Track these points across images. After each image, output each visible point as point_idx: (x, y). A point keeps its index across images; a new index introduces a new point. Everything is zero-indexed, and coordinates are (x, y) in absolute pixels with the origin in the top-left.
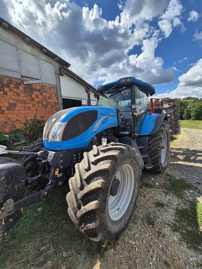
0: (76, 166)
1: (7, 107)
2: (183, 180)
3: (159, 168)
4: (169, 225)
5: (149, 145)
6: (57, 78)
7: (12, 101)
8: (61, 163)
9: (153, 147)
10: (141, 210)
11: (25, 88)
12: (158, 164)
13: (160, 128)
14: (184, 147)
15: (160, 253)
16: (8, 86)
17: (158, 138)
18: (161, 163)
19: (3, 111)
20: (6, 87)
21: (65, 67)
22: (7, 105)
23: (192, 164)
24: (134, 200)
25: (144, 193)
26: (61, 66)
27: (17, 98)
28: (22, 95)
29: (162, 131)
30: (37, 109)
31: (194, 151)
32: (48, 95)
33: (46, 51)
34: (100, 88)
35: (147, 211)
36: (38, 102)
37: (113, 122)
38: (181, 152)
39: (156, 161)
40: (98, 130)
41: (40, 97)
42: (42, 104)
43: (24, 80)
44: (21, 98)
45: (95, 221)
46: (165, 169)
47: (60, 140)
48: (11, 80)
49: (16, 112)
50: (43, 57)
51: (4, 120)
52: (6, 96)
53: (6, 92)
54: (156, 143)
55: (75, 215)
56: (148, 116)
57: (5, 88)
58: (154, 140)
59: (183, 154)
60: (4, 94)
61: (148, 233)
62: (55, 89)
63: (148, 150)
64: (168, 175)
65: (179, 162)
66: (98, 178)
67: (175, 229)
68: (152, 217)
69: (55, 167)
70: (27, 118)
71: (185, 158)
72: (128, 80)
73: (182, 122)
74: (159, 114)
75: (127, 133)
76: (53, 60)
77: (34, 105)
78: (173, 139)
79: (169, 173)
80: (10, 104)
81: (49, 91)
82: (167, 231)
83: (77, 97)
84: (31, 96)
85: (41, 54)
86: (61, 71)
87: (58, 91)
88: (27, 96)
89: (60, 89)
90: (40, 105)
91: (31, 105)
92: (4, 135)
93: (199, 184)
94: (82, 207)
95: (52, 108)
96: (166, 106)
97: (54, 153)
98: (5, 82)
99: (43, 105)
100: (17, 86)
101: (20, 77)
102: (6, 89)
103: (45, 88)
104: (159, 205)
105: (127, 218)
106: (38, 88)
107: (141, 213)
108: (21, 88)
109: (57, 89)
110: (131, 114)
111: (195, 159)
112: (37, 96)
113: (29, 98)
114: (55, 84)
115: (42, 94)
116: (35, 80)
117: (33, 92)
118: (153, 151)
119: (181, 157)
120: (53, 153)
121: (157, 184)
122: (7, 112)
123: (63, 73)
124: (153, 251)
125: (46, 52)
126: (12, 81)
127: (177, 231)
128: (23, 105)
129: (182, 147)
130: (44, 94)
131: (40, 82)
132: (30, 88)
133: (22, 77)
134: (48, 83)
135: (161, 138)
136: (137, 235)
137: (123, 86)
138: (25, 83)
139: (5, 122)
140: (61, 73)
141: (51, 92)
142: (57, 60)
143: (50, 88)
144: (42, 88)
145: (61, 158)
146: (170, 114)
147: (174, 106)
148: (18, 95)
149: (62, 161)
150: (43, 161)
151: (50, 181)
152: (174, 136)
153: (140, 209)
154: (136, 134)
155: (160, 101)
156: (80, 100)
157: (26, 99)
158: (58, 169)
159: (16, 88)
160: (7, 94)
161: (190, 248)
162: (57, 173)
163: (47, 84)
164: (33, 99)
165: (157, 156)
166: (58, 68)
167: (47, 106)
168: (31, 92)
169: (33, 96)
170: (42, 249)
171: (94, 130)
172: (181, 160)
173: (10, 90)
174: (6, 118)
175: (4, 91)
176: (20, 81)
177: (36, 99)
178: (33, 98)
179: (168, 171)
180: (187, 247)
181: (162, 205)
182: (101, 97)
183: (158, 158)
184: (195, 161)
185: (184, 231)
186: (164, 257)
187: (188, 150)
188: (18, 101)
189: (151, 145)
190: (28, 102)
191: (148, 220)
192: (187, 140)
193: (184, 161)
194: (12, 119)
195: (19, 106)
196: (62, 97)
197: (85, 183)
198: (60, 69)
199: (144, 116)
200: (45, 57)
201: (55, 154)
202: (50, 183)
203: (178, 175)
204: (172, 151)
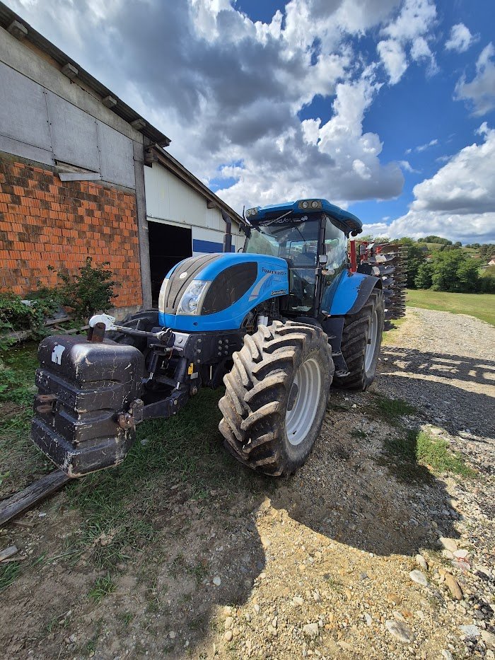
0: (235, 355)
1: (20, 234)
2: (400, 401)
3: (360, 378)
4: (372, 459)
5: (345, 334)
6: (138, 170)
7: (31, 221)
8: (198, 353)
9: (350, 339)
10: (327, 442)
11: (61, 191)
12: (358, 370)
13: (367, 302)
14: (410, 346)
15: (358, 488)
16: (22, 183)
17: (362, 320)
18: (364, 371)
19: (11, 243)
20: (18, 184)
21: (158, 147)
22: (19, 228)
23: (421, 376)
24: (318, 422)
25: (333, 419)
26: (148, 142)
27: (43, 214)
28: (55, 206)
29: (370, 308)
30: (88, 243)
31: (427, 354)
32: (115, 211)
33: (115, 102)
34: (254, 214)
35: (337, 443)
36: (92, 227)
37: (280, 286)
38: (404, 355)
39: (356, 365)
40: (256, 300)
41: (97, 214)
42: (101, 232)
43: (61, 171)
44: (52, 215)
45: (272, 430)
46: (370, 382)
47: (199, 314)
48: (29, 168)
49: (40, 247)
50: (108, 116)
51: (14, 264)
52: (17, 206)
53: (18, 197)
54: (358, 331)
55: (238, 427)
56: (346, 277)
57: (14, 187)
58: (354, 324)
59: (405, 359)
60: (14, 202)
61: (341, 468)
62: (132, 198)
63: (343, 344)
64: (376, 394)
65: (397, 373)
66: (277, 370)
67: (381, 462)
68: (346, 450)
69: (188, 360)
70: (65, 263)
71: (409, 366)
72: (314, 205)
73: (409, 294)
74: (367, 276)
75: (306, 309)
76: (129, 126)
77: (82, 234)
78: (389, 327)
79: (377, 390)
80: (26, 227)
81: (117, 202)
82: (369, 465)
83: (181, 221)
84: (75, 210)
85: (101, 107)
86: (147, 155)
87: (140, 202)
88: (67, 210)
89: (144, 200)
90: (97, 235)
91: (74, 234)
92: (23, 301)
93: (427, 407)
94: (251, 414)
95: (123, 242)
96: (381, 258)
97: (188, 335)
98: (16, 172)
99: (103, 235)
100: (45, 183)
101: (51, 163)
102: (18, 190)
103: (109, 192)
104: (359, 435)
105: (308, 447)
106: (93, 192)
107: (327, 445)
108: (54, 189)
109: (136, 198)
110: (316, 273)
111: (427, 367)
112: (90, 213)
113: (71, 216)
114: (131, 185)
115: (100, 208)
116: (85, 171)
117: (82, 201)
118: (351, 345)
119: (402, 365)
120: (186, 337)
121: (355, 406)
122: (18, 245)
123: (152, 159)
124: (348, 486)
125: (115, 106)
126: (32, 170)
127: (384, 465)
128: (57, 231)
129: (406, 347)
130: (107, 208)
131: (97, 177)
132: (73, 192)
133: (56, 161)
134: (117, 181)
135: (367, 322)
136: (322, 471)
137: (302, 215)
138: (63, 177)
139: (16, 271)
140: (148, 160)
141: (123, 206)
142: (140, 126)
143: (119, 195)
144: (101, 193)
145: (199, 346)
146: (388, 275)
147: (395, 261)
148: (47, 205)
149: (199, 351)
150: (168, 349)
151: (179, 383)
152: (392, 322)
153: (326, 440)
154: (323, 312)
155: (370, 246)
156: (188, 227)
157: (63, 216)
158: (192, 364)
159: (42, 189)
160: (19, 203)
161: (401, 483)
162: (190, 370)
163: (112, 185)
164: (80, 219)
165: (358, 355)
166: (140, 147)
167: (111, 237)
168: (75, 200)
169: (81, 211)
170: (173, 488)
171: (251, 299)
172: (401, 370)
173: (28, 193)
174: (17, 260)
175: (12, 194)
176: (51, 173)
177: (87, 220)
178: (82, 217)
179: (375, 387)
180: (397, 482)
181: (364, 436)
182: (253, 231)
183: (359, 359)
184: (426, 372)
185: (395, 465)
186: (363, 492)
187: (416, 351)
188: (45, 222)
189: (348, 334)
190: (68, 224)
191: (339, 454)
192: (418, 333)
193: (406, 370)
194: (30, 265)
195: (48, 233)
196: (148, 219)
197: (254, 379)
198: (146, 150)
199: (338, 277)
200: (112, 118)
201: (190, 338)
202: (177, 388)
203: (392, 394)
204: (386, 353)
